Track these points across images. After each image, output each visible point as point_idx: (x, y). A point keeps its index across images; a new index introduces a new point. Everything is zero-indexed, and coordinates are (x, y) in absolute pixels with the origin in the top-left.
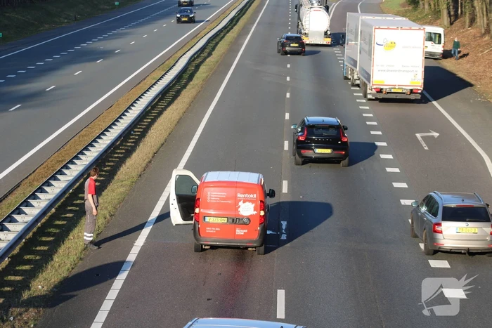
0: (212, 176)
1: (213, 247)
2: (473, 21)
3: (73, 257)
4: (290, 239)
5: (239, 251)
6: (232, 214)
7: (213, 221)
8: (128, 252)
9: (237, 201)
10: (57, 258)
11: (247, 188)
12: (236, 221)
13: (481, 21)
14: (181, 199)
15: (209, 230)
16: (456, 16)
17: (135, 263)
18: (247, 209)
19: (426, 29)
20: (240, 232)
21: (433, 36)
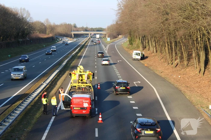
0: (75, 96)
1: (76, 116)
9: (83, 103)
11: (86, 99)
12: (83, 108)
15: (75, 111)
18: (86, 105)
19: (135, 52)
20: (84, 112)
21: (137, 54)
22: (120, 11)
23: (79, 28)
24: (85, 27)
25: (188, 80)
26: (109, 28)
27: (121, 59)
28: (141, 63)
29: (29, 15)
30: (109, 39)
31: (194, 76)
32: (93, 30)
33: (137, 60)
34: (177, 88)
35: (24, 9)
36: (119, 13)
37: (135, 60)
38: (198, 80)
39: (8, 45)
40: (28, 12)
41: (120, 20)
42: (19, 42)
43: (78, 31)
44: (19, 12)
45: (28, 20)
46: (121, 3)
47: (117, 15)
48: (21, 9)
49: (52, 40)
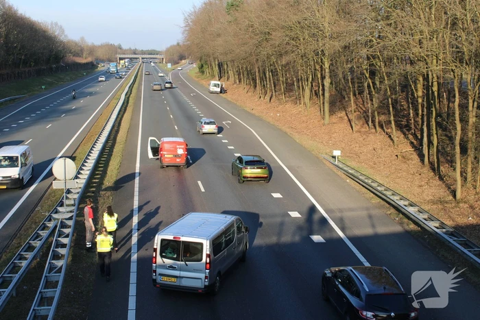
0: (166, 139)
1: (167, 166)
2: (228, 79)
3: (115, 172)
4: (194, 162)
5: (177, 167)
6: (175, 153)
7: (167, 156)
8: (135, 170)
9: (176, 149)
10: (109, 172)
11: (179, 143)
12: (177, 156)
13: (232, 79)
14: (152, 148)
15: (166, 160)
16: (221, 77)
17: (140, 173)
18: (180, 151)
19: (213, 82)
20: (178, 160)
21: (215, 85)
22: (187, 28)
23: (126, 50)
24: (133, 48)
25: (289, 119)
26: (168, 50)
27: (194, 92)
28: (222, 97)
29: (63, 31)
30: (169, 65)
31: (297, 114)
32: (143, 53)
33: (216, 93)
34: (280, 130)
35: (56, 24)
36: (186, 30)
37: (212, 93)
38: (304, 119)
39: (39, 73)
40: (61, 27)
41: (188, 40)
42: (51, 69)
43: (124, 54)
44: (49, 27)
45: (61, 38)
46: (188, 17)
47: (183, 33)
48: (52, 24)
49: (91, 66)
